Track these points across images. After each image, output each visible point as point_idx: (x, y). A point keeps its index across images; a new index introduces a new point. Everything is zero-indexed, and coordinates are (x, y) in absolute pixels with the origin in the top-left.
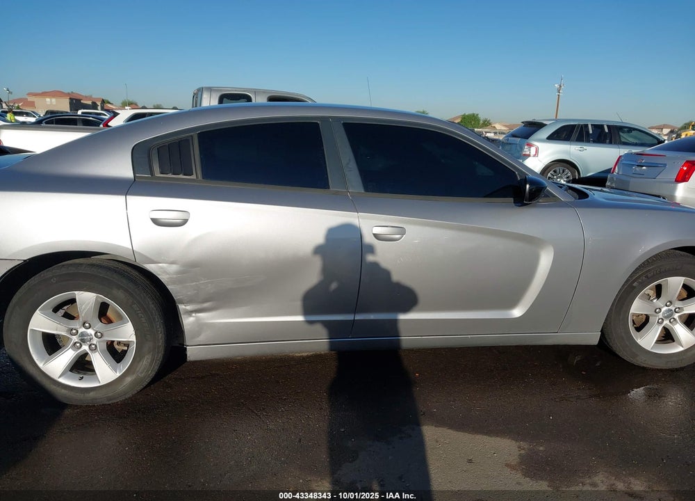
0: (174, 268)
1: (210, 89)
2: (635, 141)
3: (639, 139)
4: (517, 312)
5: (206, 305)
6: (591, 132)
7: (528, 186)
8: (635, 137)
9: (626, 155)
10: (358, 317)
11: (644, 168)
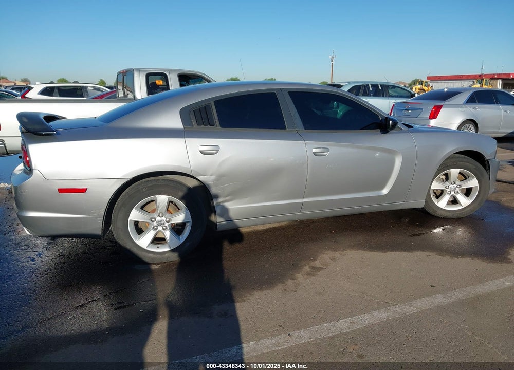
0: (213, 177)
1: (139, 70)
2: (396, 95)
3: (399, 93)
4: (385, 191)
5: (227, 198)
6: (371, 89)
7: (391, 122)
8: (396, 92)
9: (398, 103)
10: (305, 200)
11: (410, 111)
